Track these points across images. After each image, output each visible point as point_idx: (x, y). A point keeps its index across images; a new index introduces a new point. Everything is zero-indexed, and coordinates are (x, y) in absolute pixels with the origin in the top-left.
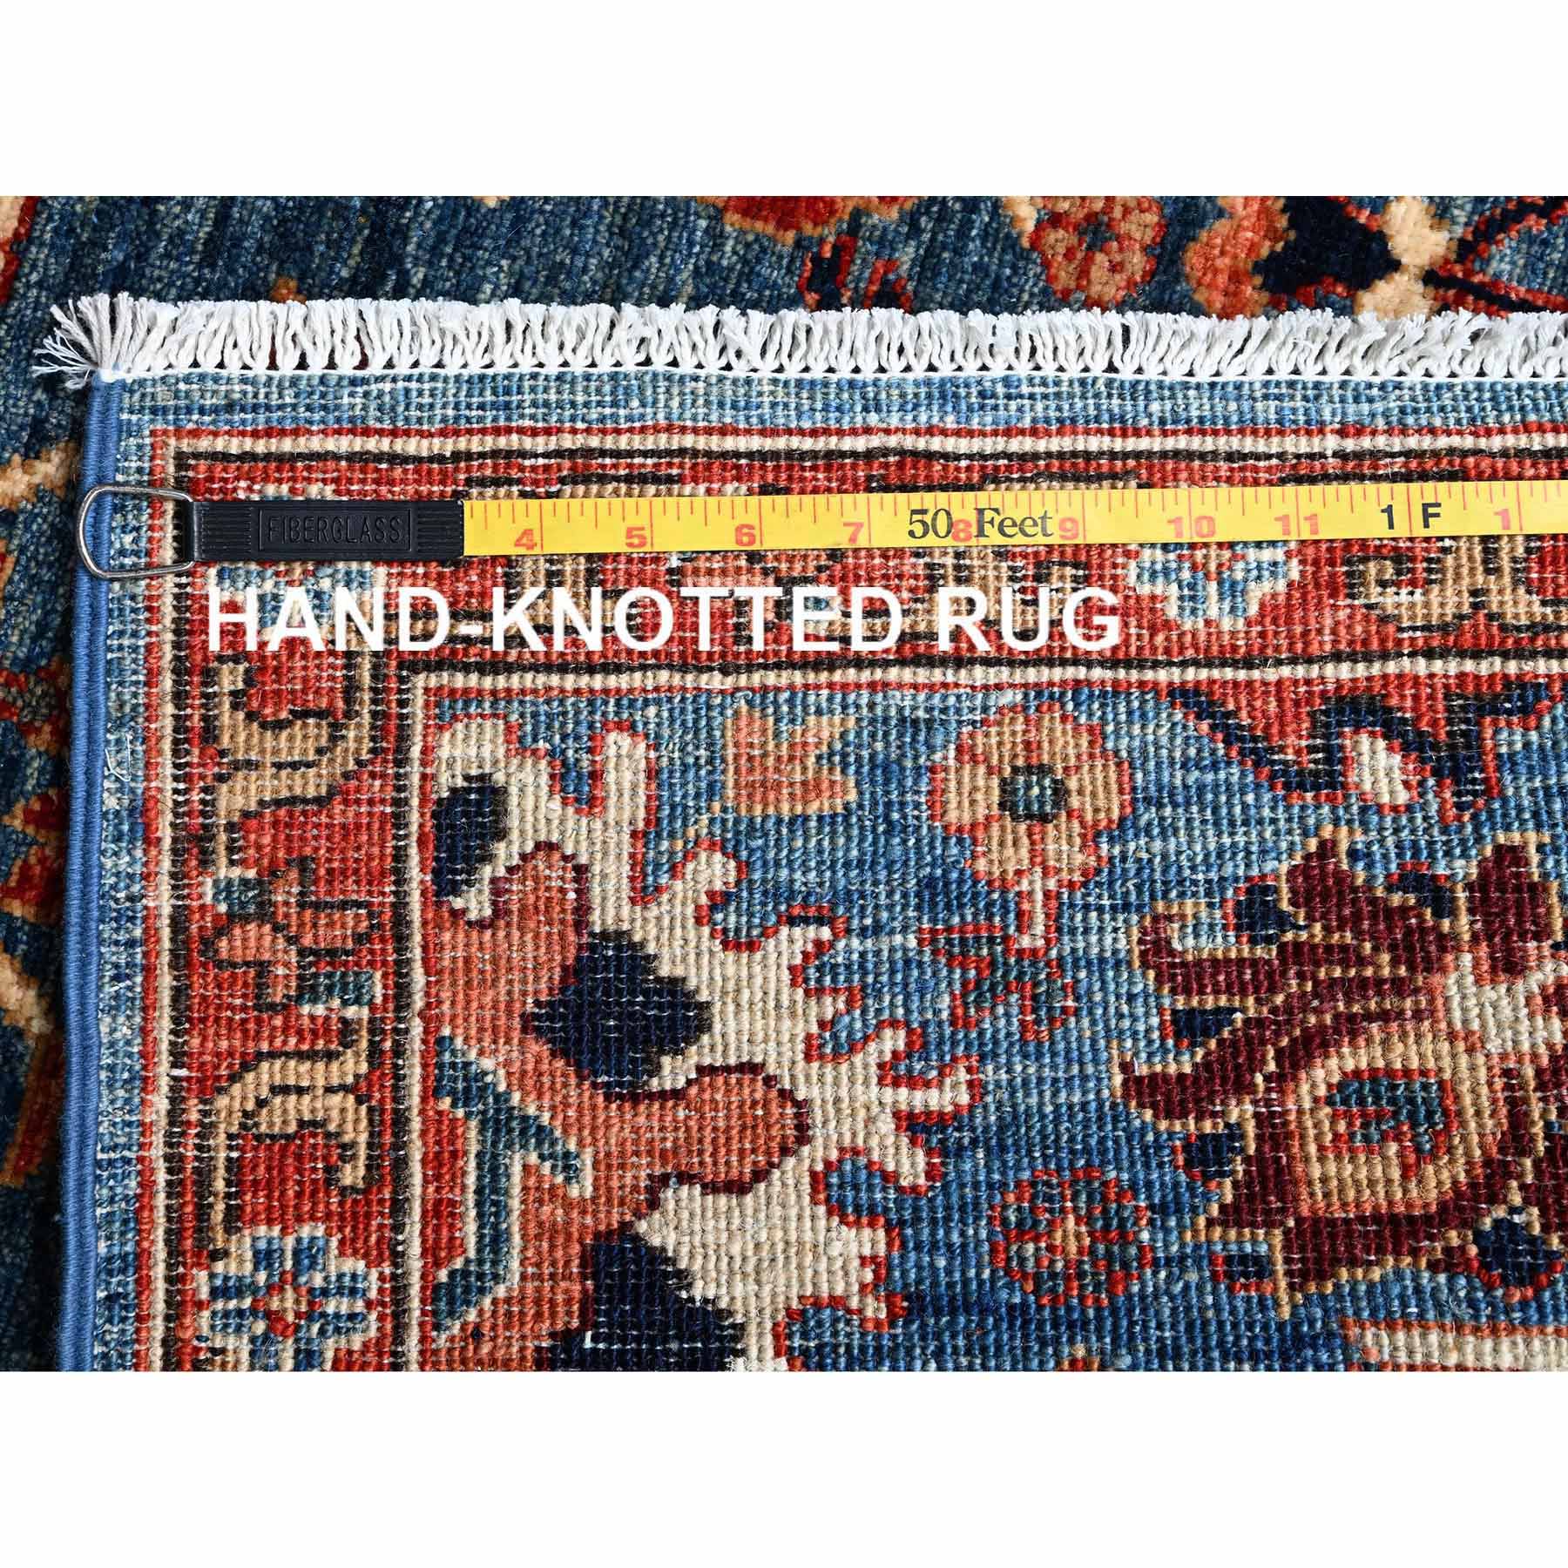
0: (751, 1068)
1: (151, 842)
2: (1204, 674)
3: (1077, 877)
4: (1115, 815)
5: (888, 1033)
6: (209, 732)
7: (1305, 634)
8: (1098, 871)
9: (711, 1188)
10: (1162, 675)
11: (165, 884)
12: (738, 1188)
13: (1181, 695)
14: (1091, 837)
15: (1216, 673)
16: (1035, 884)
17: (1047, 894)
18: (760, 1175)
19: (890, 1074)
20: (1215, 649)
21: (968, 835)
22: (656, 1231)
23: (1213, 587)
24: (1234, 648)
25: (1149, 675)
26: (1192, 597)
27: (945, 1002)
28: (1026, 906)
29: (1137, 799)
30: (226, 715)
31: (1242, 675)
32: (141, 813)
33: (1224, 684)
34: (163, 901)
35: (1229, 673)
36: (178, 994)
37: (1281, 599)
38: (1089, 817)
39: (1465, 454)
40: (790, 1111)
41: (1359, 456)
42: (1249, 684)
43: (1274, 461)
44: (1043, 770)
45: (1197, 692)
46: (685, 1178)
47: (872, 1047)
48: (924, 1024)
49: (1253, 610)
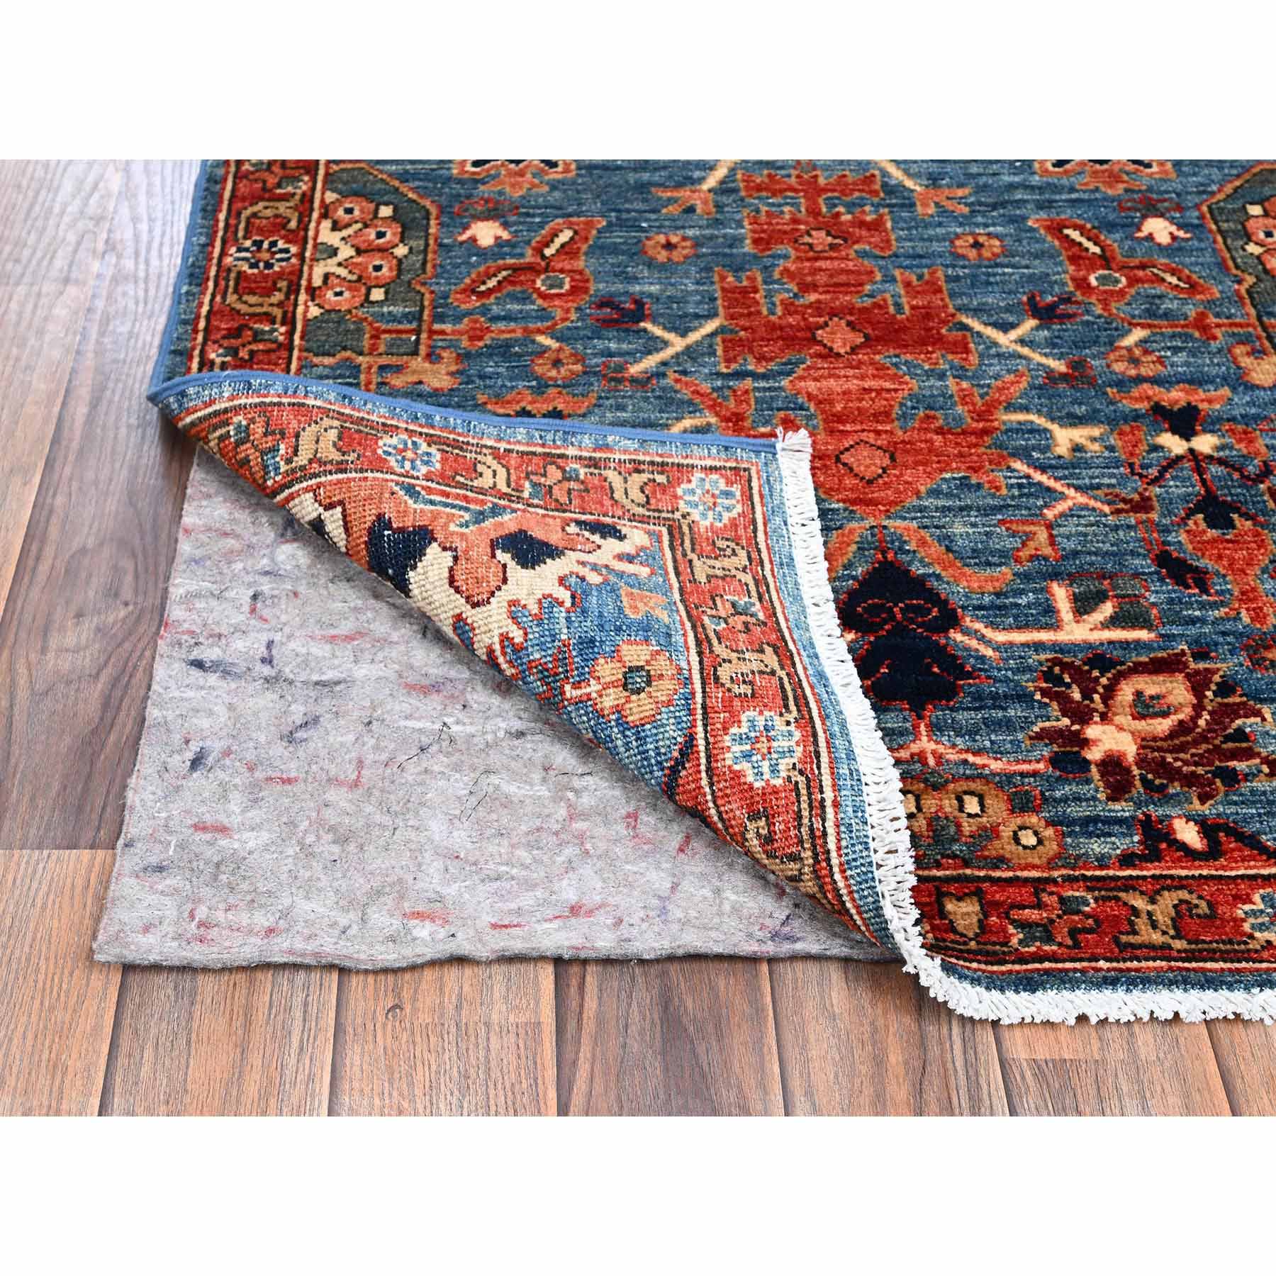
0: (505, 581)
1: (594, 451)
2: (702, 748)
3: (599, 707)
4: (630, 719)
5: (521, 632)
6: (638, 471)
7: (727, 796)
8: (603, 716)
9: (451, 569)
10: (700, 729)
11: (578, 453)
12: (452, 581)
13: (691, 738)
14: (618, 709)
15: (702, 755)
16: (593, 688)
17: (589, 694)
18: (457, 590)
19: (505, 638)
20: (715, 752)
21: (615, 654)
22: (433, 550)
23: (748, 747)
24: (717, 761)
25: (699, 723)
26: (740, 739)
27: (537, 656)
28: (583, 684)
29: (638, 728)
30: (645, 477)
31: (703, 768)
32: (607, 448)
33: (698, 759)
34: (571, 451)
35: (703, 761)
36: (534, 454)
37: (742, 780)
38: (628, 706)
39: (828, 860)
40: (485, 597)
41: (823, 807)
42: (699, 772)
43: (816, 772)
44: (649, 683)
45: (692, 746)
46: (456, 559)
47: (515, 627)
48: (526, 648)
49: (737, 767)
